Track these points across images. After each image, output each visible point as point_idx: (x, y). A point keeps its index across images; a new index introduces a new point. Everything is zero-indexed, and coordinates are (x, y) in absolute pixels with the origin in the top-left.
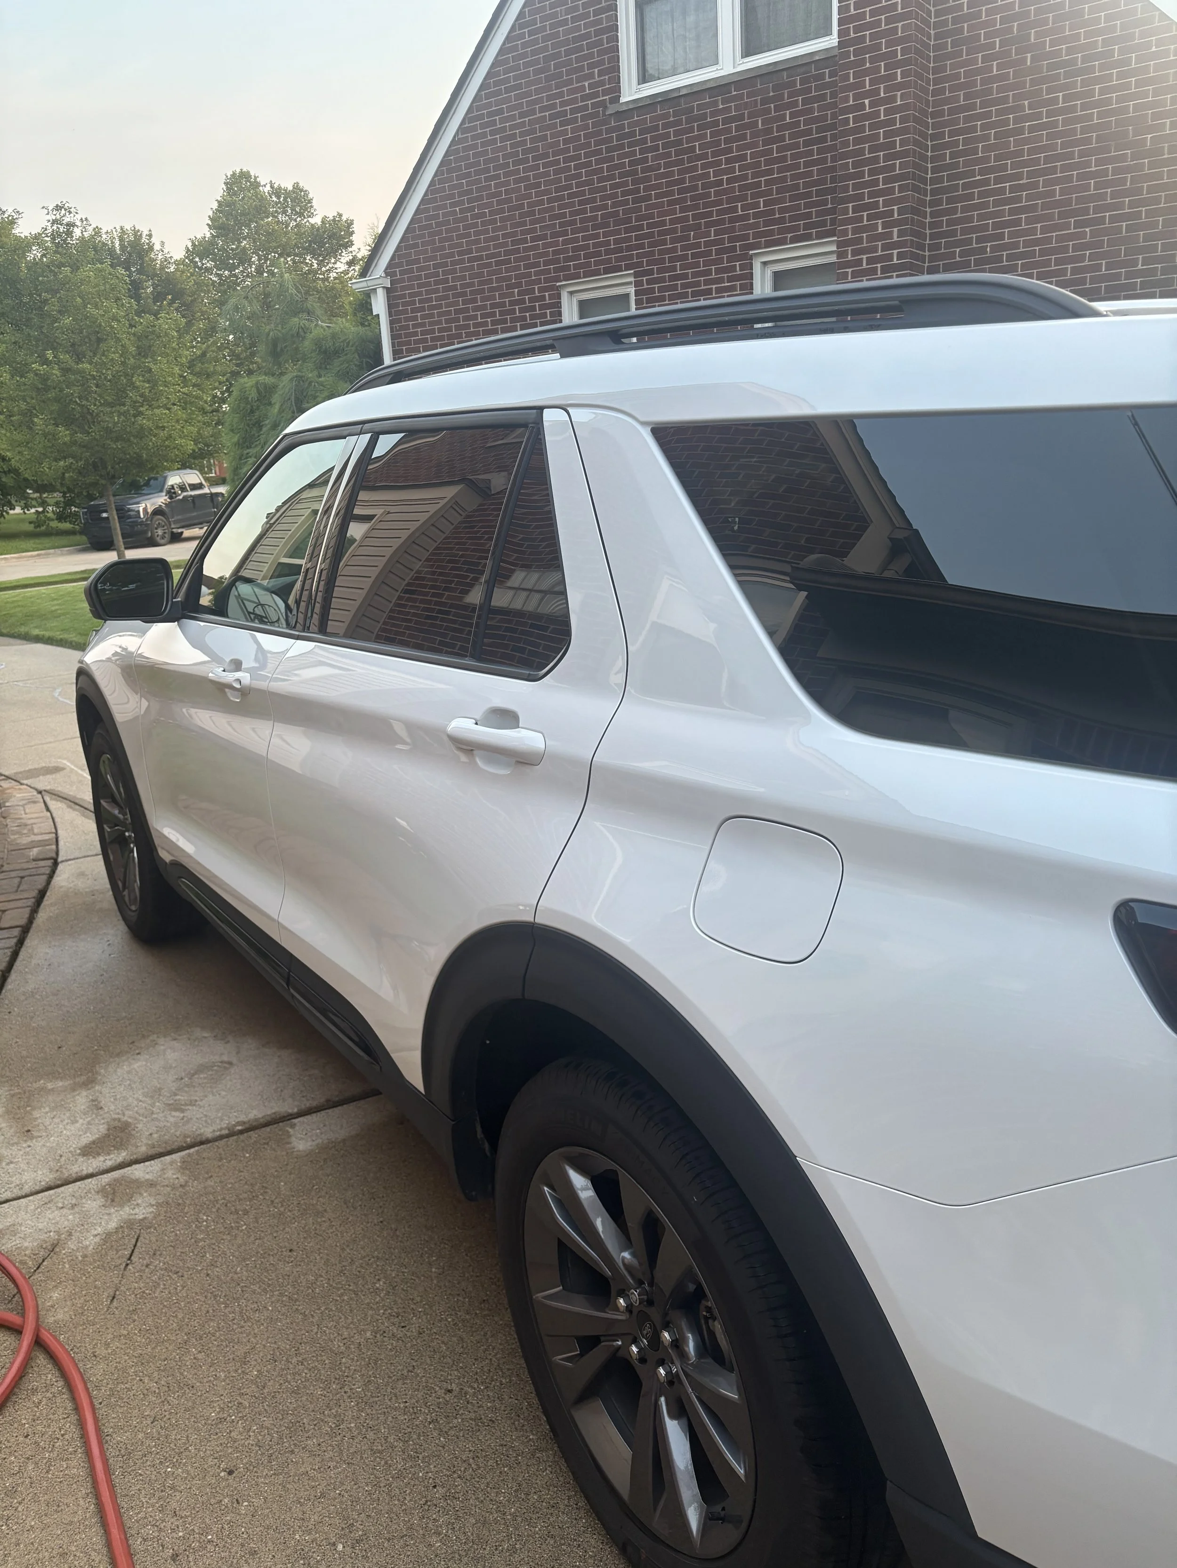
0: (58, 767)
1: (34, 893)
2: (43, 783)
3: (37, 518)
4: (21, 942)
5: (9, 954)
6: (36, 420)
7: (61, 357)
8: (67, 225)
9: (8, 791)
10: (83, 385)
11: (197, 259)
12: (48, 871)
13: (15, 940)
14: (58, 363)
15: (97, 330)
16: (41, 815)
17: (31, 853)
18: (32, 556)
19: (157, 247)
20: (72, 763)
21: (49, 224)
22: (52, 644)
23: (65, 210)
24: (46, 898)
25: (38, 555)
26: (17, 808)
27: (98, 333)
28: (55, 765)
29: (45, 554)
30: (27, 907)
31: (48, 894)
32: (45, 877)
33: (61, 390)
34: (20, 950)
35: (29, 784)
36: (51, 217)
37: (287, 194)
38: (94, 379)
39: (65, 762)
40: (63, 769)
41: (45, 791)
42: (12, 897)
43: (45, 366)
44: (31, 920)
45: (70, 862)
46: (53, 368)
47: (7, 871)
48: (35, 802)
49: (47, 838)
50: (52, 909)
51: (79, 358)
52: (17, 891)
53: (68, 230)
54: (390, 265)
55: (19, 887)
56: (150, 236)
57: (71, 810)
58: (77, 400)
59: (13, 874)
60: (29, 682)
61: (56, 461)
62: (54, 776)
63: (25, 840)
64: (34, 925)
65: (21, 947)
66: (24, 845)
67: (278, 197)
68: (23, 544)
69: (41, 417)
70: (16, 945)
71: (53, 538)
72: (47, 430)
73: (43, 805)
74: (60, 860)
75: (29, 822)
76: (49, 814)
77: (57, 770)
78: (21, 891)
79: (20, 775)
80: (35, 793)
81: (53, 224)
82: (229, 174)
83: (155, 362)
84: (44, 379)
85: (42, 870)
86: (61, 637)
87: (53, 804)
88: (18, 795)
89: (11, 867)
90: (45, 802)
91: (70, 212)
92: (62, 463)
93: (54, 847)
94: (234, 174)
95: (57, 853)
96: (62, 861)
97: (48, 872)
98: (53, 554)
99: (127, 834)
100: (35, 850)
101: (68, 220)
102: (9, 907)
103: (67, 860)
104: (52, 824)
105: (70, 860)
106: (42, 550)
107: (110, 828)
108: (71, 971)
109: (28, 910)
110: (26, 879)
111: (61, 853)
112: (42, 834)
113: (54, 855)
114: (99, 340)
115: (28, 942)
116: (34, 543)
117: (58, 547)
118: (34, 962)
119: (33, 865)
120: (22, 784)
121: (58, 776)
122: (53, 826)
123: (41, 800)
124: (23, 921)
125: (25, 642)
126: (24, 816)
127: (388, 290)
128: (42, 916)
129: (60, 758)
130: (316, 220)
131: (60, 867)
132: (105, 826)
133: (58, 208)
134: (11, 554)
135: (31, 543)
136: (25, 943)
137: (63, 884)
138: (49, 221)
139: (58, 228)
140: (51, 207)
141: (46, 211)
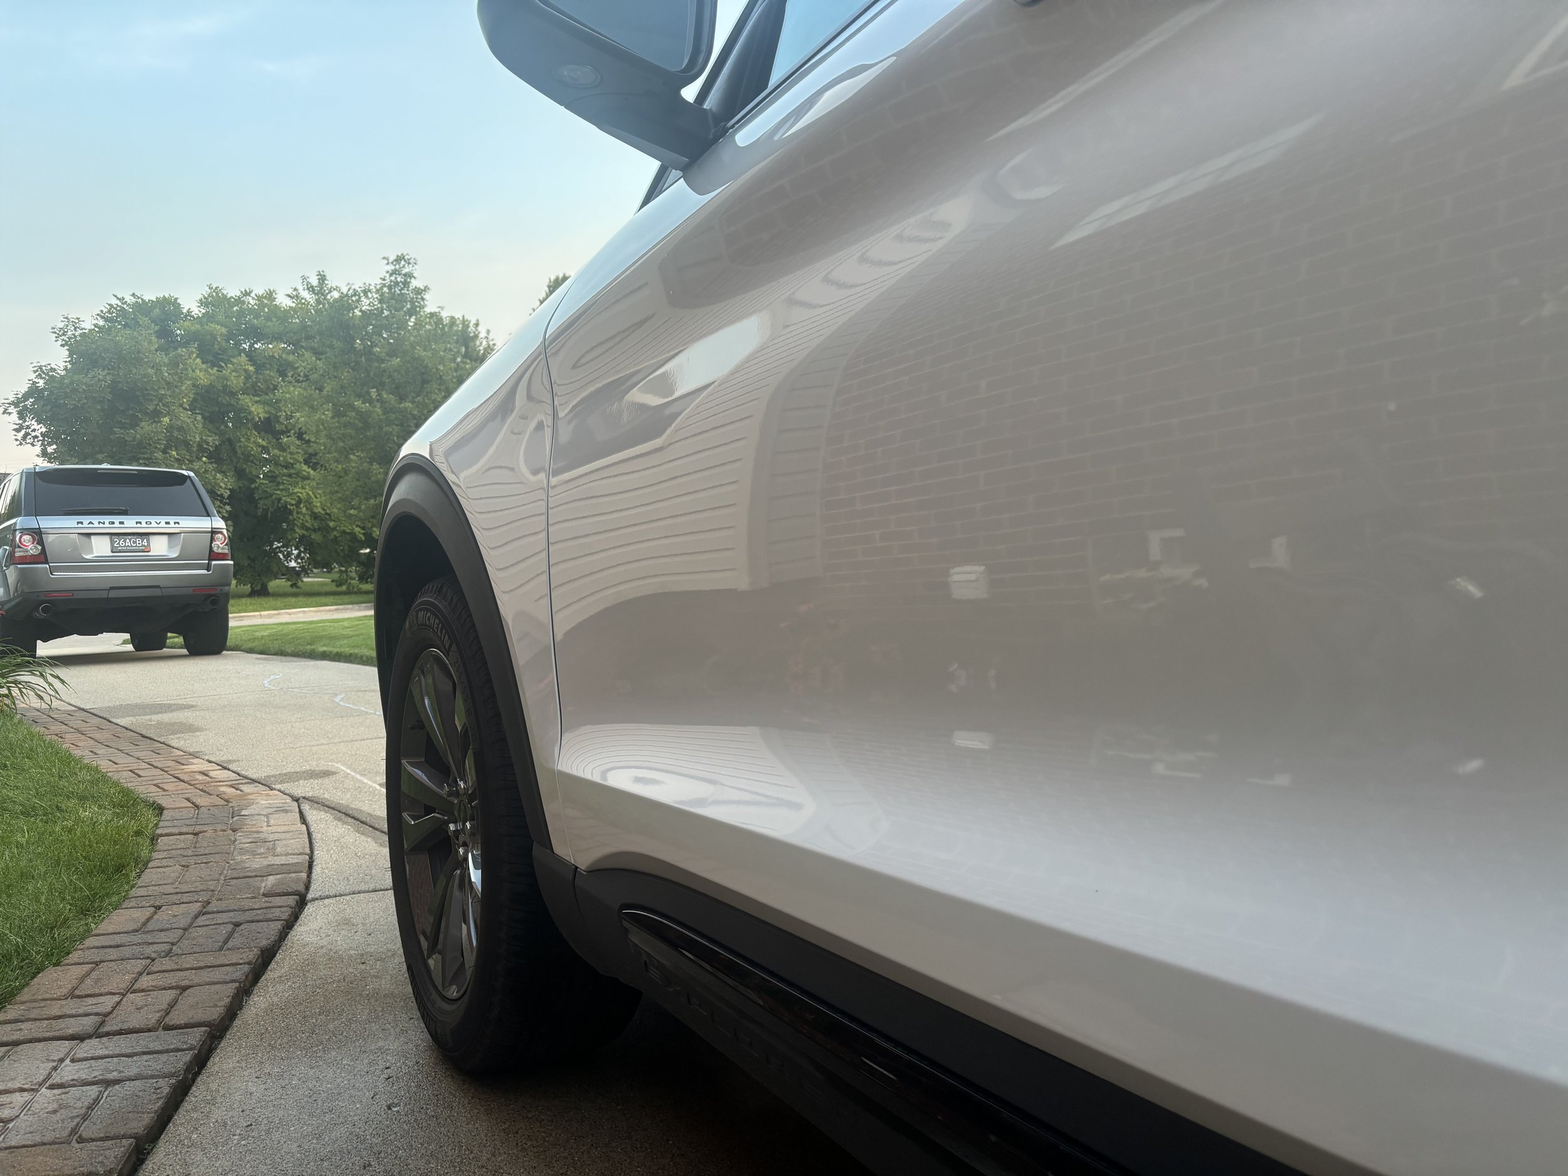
0: (327, 771)
1: (252, 955)
2: (302, 788)
3: (340, 577)
4: (200, 1061)
5: (166, 1090)
6: (352, 456)
7: (385, 396)
8: (405, 275)
9: (250, 797)
10: (402, 425)
12: (285, 914)
13: (187, 1057)
14: (381, 400)
15: (423, 370)
16: (292, 828)
17: (263, 885)
18: (330, 611)
19: (483, 335)
20: (349, 767)
21: (388, 275)
22: (339, 661)
23: (405, 261)
24: (273, 965)
25: (336, 610)
26: (257, 817)
27: (423, 373)
28: (325, 768)
29: (343, 609)
30: (233, 981)
31: (278, 957)
32: (278, 925)
33: (381, 428)
34: (194, 1080)
35: (282, 789)
36: (391, 268)
38: (415, 419)
39: (339, 765)
40: (334, 773)
41: (304, 798)
42: (210, 960)
43: (367, 405)
44: (232, 1012)
45: (327, 901)
46: (374, 407)
47: (213, 913)
48: (286, 811)
49: (295, 861)
50: (280, 988)
51: (402, 399)
52: (221, 949)
53: (405, 280)
55: (226, 942)
56: (477, 325)
57: (340, 824)
58: (395, 438)
59: (224, 917)
60: (306, 689)
61: (367, 500)
62: (320, 781)
63: (257, 863)
64: (237, 1022)
65: (198, 1073)
66: (255, 870)
68: (323, 599)
69: (357, 454)
70: (188, 1070)
71: (353, 596)
72: (361, 468)
73: (298, 815)
74: (310, 896)
75: (271, 837)
76: (304, 827)
77: (326, 774)
78: (228, 949)
79: (273, 779)
80: (289, 800)
81: (391, 275)
84: (363, 417)
85: (277, 913)
86: (350, 652)
87: (312, 815)
88: (263, 802)
89: (222, 905)
90: (301, 812)
91: (409, 263)
92: (372, 501)
93: (304, 875)
95: (307, 887)
96: (314, 900)
97: (285, 916)
98: (351, 609)
99: (452, 827)
100: (271, 878)
101: (407, 270)
102: (196, 980)
103: (321, 898)
104: (307, 840)
105: (328, 897)
106: (340, 605)
107: (414, 818)
108: (294, 1147)
109: (231, 989)
110: (242, 927)
111: (313, 887)
112: (287, 854)
113: (301, 888)
114: (424, 382)
115: (216, 1063)
116: (334, 599)
117: (357, 603)
118: (217, 1114)
119: (262, 902)
120: (272, 789)
121: (326, 780)
122: (308, 845)
123: (297, 810)
124: (214, 1014)
125: (309, 660)
126: (265, 829)
128: (258, 1002)
129: (332, 761)
131: (309, 909)
132: (405, 815)
133: (399, 259)
134: (309, 607)
135: (331, 599)
136: (210, 1063)
137: (313, 939)
138: (388, 272)
139: (396, 278)
140: (392, 258)
141: (386, 262)
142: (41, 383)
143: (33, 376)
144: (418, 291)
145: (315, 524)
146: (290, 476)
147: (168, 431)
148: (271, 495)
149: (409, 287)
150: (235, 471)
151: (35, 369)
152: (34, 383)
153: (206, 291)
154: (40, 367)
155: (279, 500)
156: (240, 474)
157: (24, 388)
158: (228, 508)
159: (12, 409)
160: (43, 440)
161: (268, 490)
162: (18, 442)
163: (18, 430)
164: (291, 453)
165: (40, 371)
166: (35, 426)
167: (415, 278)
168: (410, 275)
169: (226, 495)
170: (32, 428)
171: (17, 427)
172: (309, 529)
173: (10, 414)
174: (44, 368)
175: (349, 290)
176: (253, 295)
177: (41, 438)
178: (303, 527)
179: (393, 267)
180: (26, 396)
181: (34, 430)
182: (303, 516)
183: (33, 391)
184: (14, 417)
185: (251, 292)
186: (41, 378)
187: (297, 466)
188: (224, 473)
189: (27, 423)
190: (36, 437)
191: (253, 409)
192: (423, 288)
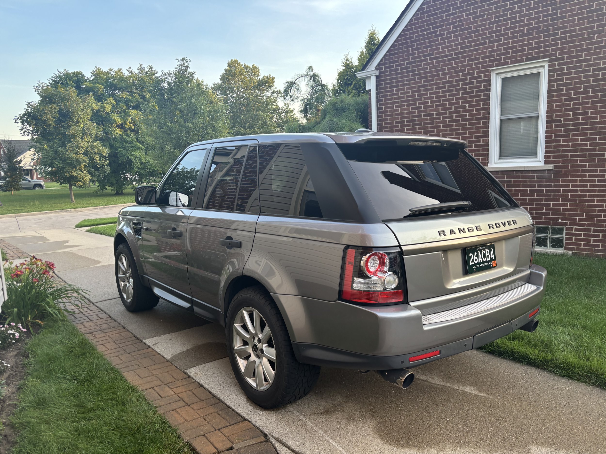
6: (166, 146)
7: (180, 120)
8: (186, 67)
10: (187, 132)
11: (215, 91)
14: (178, 122)
21: (178, 67)
23: (186, 61)
27: (195, 110)
33: (178, 134)
36: (179, 63)
37: (250, 68)
38: (192, 129)
43: (172, 124)
46: (176, 125)
51: (186, 121)
53: (186, 69)
54: (379, 64)
58: (184, 138)
67: (247, 69)
69: (168, 145)
72: (170, 151)
81: (179, 66)
82: (230, 60)
83: (216, 123)
84: (171, 130)
91: (187, 62)
94: (232, 61)
101: (186, 65)
114: (195, 114)
127: (377, 77)
130: (261, 77)
133: (183, 59)
138: (178, 65)
139: (182, 68)
140: (180, 59)
141: (177, 61)
142: (30, 110)
143: (26, 107)
144: (191, 74)
145: (142, 167)
146: (132, 147)
147: (83, 130)
148: (125, 155)
149: (187, 72)
150: (109, 145)
151: (27, 104)
152: (27, 110)
153: (94, 69)
154: (29, 103)
155: (128, 157)
156: (111, 146)
157: (23, 112)
158: (108, 161)
159: (18, 121)
160: (32, 134)
161: (123, 153)
162: (22, 135)
163: (22, 130)
164: (132, 138)
165: (29, 104)
166: (29, 128)
167: (189, 68)
168: (188, 67)
169: (107, 156)
170: (27, 129)
171: (21, 128)
172: (140, 168)
173: (18, 122)
174: (31, 103)
175: (162, 74)
176: (113, 70)
177: (31, 133)
178: (137, 168)
179: (180, 63)
180: (24, 115)
181: (28, 130)
182: (137, 164)
183: (27, 114)
184: (20, 124)
185: (112, 69)
186: (30, 108)
187: (134, 143)
188: (105, 146)
189: (25, 127)
190: (29, 132)
191: (117, 120)
192: (193, 72)
